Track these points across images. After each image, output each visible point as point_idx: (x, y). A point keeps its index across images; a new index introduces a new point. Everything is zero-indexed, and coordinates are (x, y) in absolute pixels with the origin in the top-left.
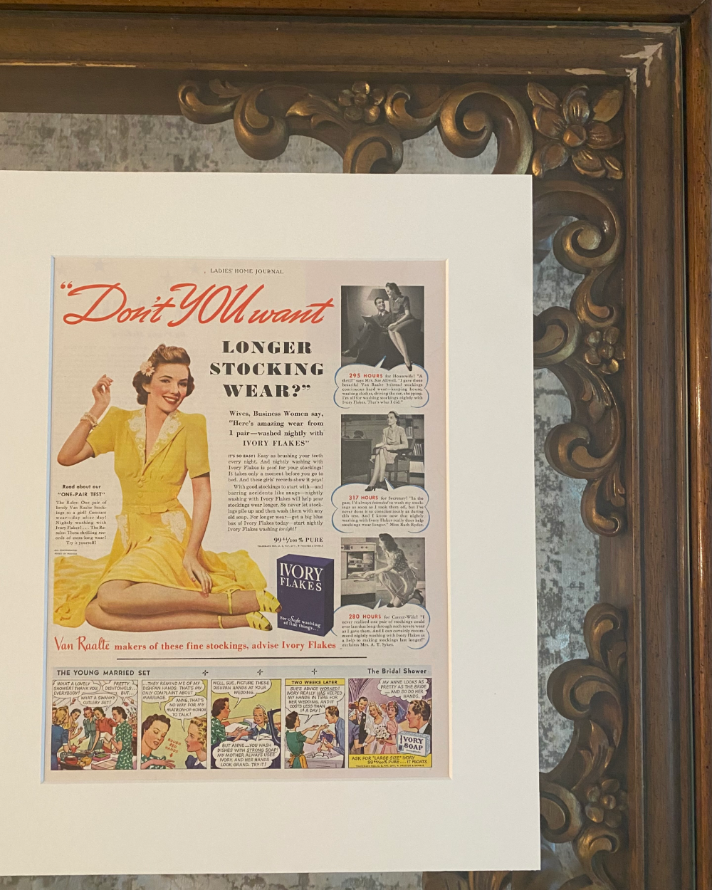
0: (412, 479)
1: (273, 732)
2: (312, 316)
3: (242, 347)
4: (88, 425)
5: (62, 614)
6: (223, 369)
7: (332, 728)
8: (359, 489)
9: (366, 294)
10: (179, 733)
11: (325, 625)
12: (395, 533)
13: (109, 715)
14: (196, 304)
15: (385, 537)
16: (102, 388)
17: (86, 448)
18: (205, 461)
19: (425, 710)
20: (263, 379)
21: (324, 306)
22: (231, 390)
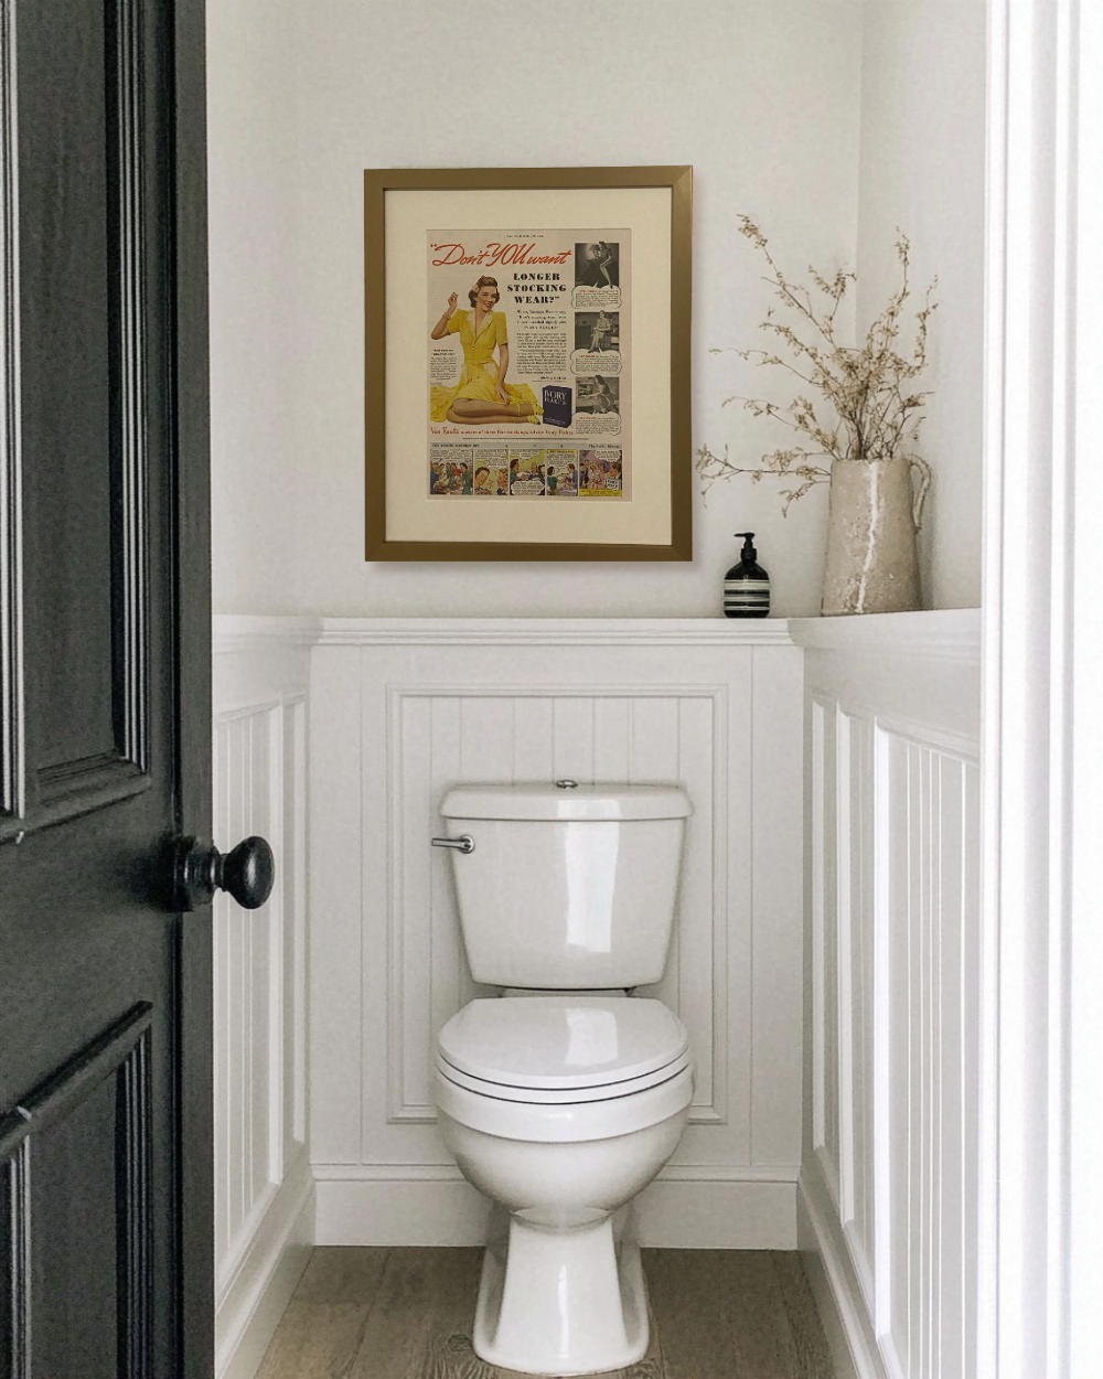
0: (613, 347)
1: (541, 476)
2: (560, 260)
3: (524, 277)
4: (446, 318)
5: (434, 416)
6: (514, 289)
7: (571, 475)
8: (584, 352)
9: (588, 247)
10: (494, 476)
11: (567, 423)
12: (604, 375)
13: (459, 467)
14: (500, 254)
15: (598, 377)
16: (453, 299)
17: (446, 330)
18: (506, 337)
19: (618, 467)
20: (534, 294)
21: (566, 254)
22: (519, 300)
